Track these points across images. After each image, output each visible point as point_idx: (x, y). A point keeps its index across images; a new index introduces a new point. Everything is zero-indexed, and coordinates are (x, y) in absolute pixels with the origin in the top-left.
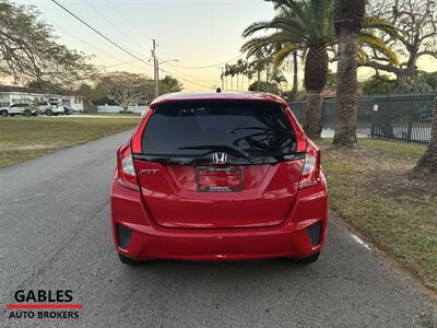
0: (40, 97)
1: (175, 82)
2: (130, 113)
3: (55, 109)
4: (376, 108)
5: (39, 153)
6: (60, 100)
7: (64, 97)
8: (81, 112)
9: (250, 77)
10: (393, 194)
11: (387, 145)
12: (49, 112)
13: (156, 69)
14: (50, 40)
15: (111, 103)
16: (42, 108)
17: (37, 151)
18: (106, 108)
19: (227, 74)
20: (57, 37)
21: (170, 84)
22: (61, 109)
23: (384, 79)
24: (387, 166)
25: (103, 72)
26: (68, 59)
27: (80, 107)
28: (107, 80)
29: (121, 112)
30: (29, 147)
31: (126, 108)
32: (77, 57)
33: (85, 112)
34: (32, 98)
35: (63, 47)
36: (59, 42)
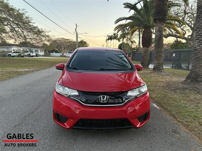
0: (25, 49)
1: (85, 43)
2: (65, 56)
3: (32, 54)
4: (174, 55)
5: (26, 72)
6: (34, 50)
7: (36, 49)
8: (43, 56)
9: (119, 41)
10: (174, 90)
11: (178, 71)
12: (29, 56)
13: (77, 37)
14: (31, 24)
15: (56, 52)
16: (26, 54)
17: (25, 72)
18: (54, 54)
19: (108, 39)
20: (34, 23)
21: (83, 43)
22: (34, 54)
23: (180, 42)
24: (174, 79)
25: (53, 38)
26: (39, 32)
27: (43, 53)
28: (55, 41)
29: (61, 56)
30: (22, 70)
31: (63, 54)
32: (42, 31)
33: (45, 56)
34: (22, 49)
35: (37, 27)
36: (35, 25)
